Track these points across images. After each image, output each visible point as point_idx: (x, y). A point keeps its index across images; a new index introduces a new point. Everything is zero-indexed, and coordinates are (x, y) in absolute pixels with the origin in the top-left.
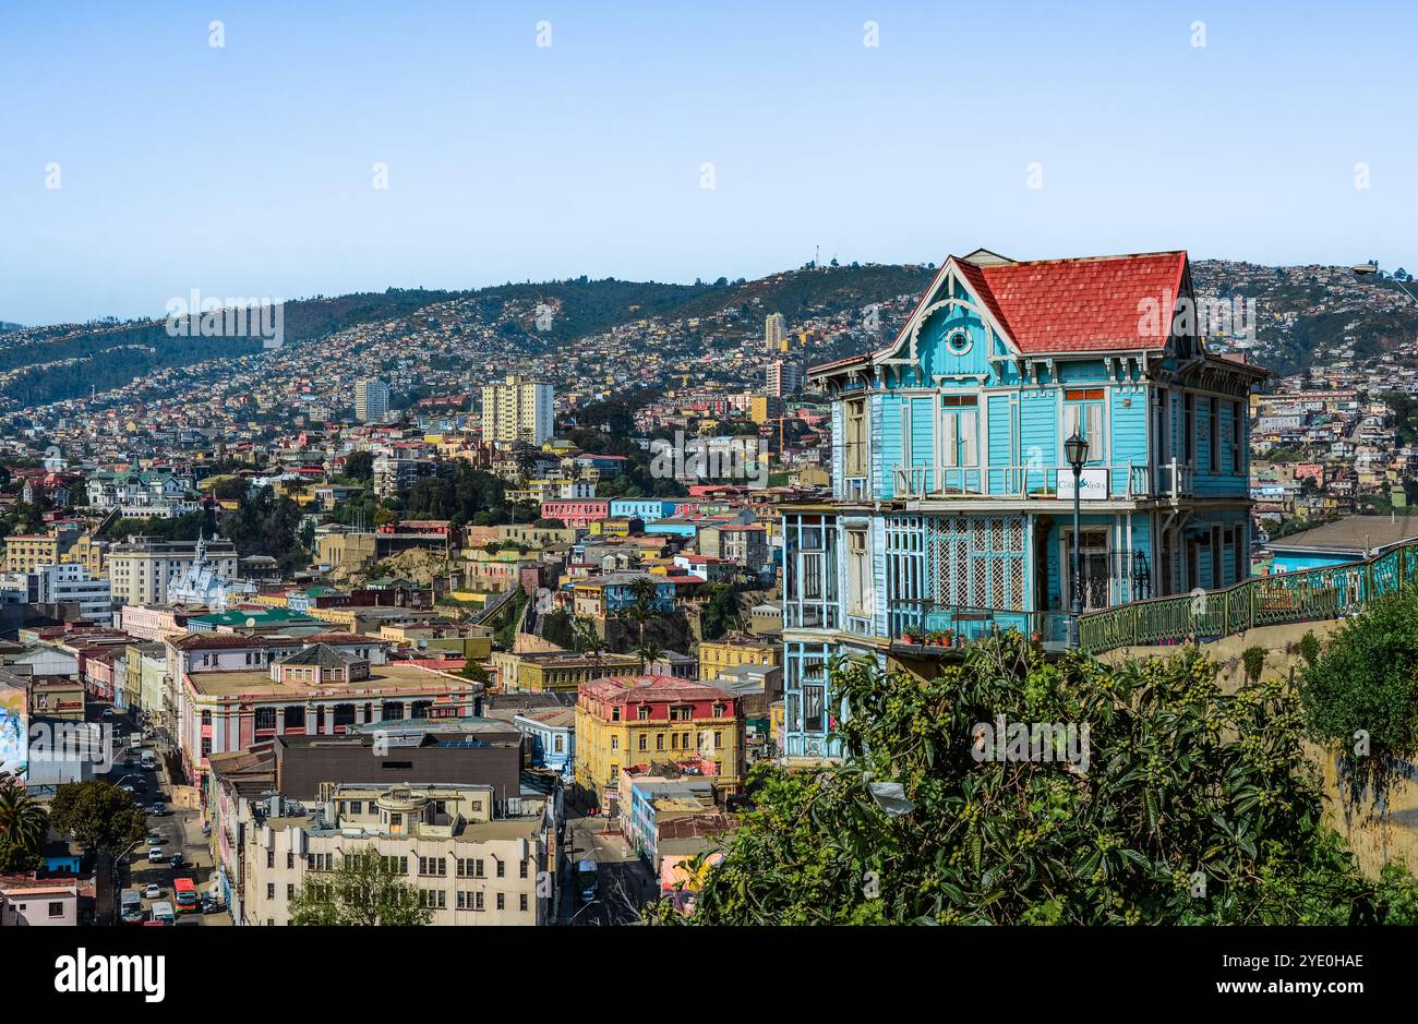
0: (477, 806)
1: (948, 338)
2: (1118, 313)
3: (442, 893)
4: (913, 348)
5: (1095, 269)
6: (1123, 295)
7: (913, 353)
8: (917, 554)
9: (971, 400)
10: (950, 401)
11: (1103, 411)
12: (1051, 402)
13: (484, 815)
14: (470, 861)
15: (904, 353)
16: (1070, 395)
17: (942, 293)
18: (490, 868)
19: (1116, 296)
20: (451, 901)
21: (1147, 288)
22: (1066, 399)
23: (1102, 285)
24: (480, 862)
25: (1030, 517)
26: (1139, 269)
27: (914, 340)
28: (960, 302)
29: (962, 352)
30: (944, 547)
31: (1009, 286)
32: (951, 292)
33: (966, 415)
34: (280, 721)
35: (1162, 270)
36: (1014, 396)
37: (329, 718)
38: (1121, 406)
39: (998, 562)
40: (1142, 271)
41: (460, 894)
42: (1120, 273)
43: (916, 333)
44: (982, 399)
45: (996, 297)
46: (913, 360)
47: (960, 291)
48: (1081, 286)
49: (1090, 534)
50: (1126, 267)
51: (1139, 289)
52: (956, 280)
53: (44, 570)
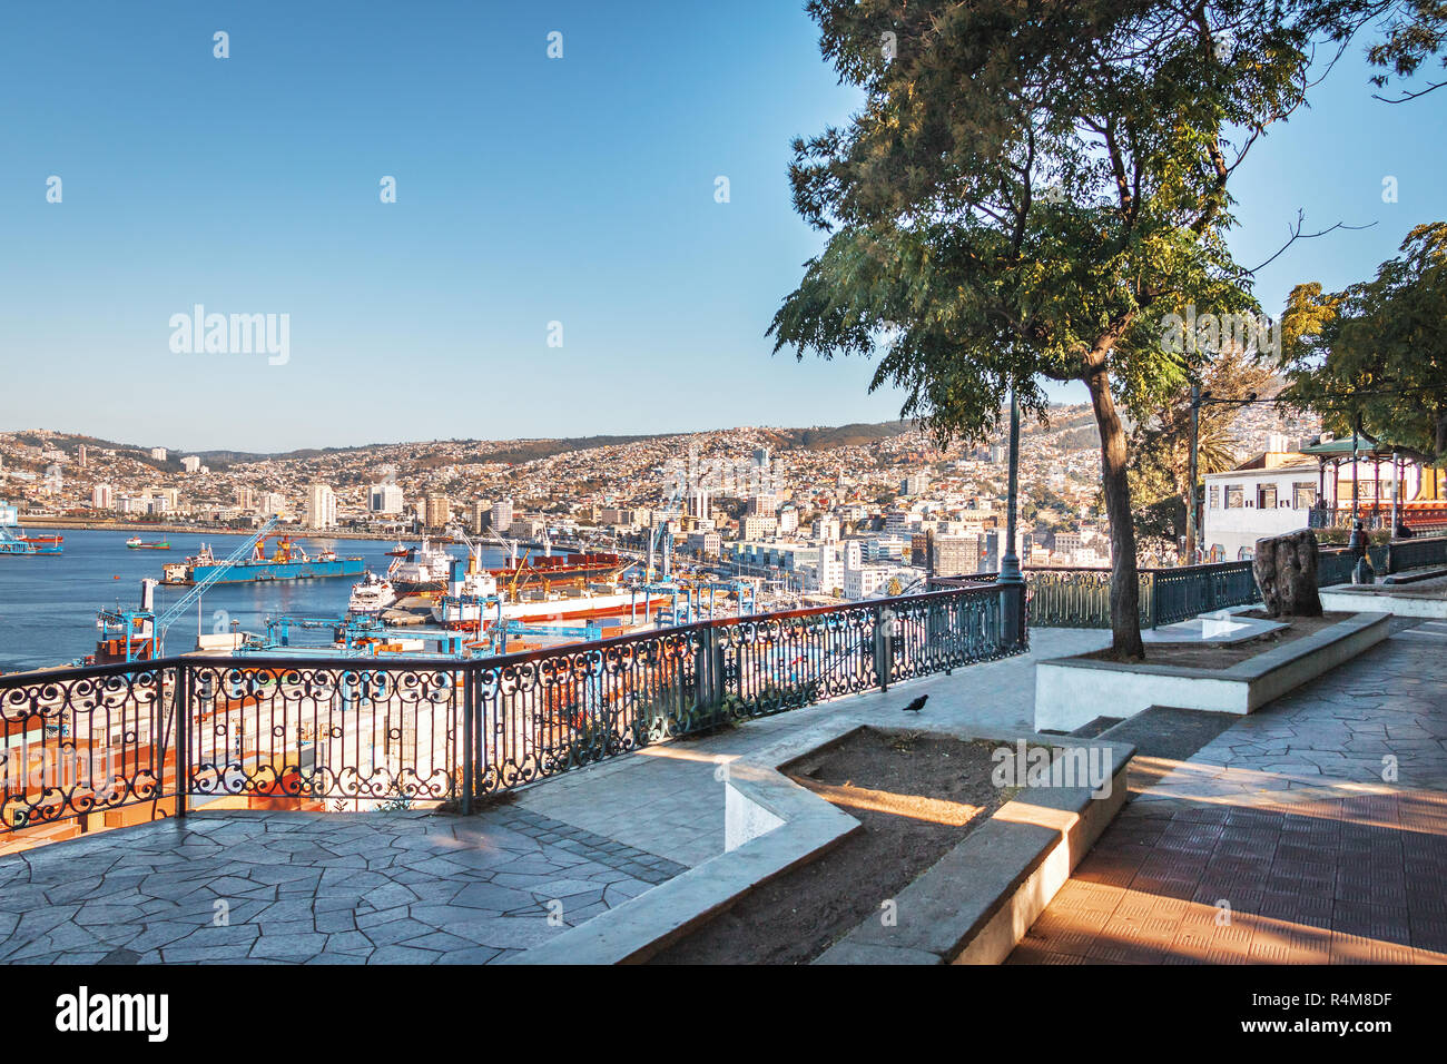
53: (1076, 552)
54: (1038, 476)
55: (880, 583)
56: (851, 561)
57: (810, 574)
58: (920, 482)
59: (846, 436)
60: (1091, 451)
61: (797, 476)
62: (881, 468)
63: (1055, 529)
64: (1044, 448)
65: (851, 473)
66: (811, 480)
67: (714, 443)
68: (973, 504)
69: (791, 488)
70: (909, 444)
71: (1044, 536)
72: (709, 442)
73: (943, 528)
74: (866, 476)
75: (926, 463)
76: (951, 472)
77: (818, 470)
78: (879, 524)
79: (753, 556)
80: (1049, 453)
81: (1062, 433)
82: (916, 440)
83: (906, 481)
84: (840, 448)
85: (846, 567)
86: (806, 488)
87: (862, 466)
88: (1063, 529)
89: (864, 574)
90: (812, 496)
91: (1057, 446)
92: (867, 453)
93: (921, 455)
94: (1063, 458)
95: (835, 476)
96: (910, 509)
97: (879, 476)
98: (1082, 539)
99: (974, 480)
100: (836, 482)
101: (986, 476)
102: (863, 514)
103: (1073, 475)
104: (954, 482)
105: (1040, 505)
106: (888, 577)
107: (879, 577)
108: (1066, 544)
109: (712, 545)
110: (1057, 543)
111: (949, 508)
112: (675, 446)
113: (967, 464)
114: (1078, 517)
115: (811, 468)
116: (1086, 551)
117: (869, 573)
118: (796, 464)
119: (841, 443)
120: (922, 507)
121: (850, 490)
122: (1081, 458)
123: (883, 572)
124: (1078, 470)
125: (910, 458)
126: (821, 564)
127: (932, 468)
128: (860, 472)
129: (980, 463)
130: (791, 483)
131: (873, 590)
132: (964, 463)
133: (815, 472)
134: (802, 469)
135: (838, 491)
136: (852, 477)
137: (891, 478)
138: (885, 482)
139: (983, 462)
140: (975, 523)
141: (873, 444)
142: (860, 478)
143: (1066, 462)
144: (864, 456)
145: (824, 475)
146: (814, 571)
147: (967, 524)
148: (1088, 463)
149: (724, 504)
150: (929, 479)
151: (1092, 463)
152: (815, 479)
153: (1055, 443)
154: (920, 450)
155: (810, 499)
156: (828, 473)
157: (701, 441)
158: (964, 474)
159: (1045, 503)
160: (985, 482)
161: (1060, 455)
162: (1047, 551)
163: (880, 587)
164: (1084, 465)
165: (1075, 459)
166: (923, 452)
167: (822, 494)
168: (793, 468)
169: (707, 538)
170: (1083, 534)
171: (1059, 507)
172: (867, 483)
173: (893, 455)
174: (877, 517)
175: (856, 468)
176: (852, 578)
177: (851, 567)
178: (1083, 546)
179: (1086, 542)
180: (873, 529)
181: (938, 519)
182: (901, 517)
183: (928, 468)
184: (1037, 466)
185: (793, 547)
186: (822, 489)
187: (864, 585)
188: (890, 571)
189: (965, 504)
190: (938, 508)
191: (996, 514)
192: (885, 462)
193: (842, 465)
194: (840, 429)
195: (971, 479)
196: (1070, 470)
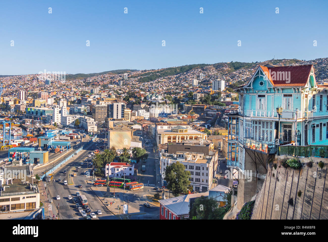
0: (200, 157)
1: (259, 83)
2: (296, 78)
3: (193, 172)
4: (252, 85)
5: (292, 68)
6: (297, 74)
7: (252, 86)
8: (251, 128)
9: (264, 96)
10: (259, 96)
11: (292, 99)
12: (281, 97)
13: (202, 158)
14: (198, 167)
15: (250, 86)
16: (285, 96)
17: (258, 74)
18: (201, 168)
19: (296, 74)
20: (195, 174)
21: (303, 73)
22: (284, 96)
23: (293, 72)
24: (200, 167)
25: (274, 122)
26: (302, 68)
27: (252, 83)
29: (262, 86)
30: (256, 127)
32: (260, 73)
33: (263, 99)
34: (172, 138)
35: (306, 69)
36: (273, 96)
37: (180, 138)
39: (267, 131)
40: (302, 69)
41: (196, 172)
42: (297, 69)
43: (252, 82)
44: (266, 96)
46: (252, 87)
47: (262, 73)
49: (288, 125)
50: (299, 68)
51: (301, 73)
52: (261, 71)
53: (139, 111)
54: (132, 89)
55: (73, 121)
56: (63, 113)
57: (50, 118)
58: (97, 90)
59: (77, 77)
60: (147, 83)
61: (59, 88)
62: (86, 86)
63: (134, 103)
64: (134, 82)
65: (76, 87)
66: (64, 89)
67: (34, 78)
68: (110, 96)
69: (57, 91)
70: (95, 79)
71: (130, 106)
72: (32, 77)
73: (98, 103)
74: (81, 88)
75: (100, 85)
76: (107, 88)
77: (66, 86)
78: (79, 102)
79: (33, 112)
80: (135, 83)
81: (139, 78)
82: (97, 79)
83: (92, 90)
84: (74, 80)
85: (62, 115)
86: (61, 91)
87: (80, 85)
88: (136, 104)
89: (67, 118)
90: (62, 94)
91: (137, 81)
92: (82, 82)
93: (98, 83)
94: (139, 85)
95: (71, 88)
96: (89, 97)
97: (85, 88)
98: (141, 107)
99: (113, 90)
100: (71, 90)
101: (117, 89)
102: (75, 99)
103: (142, 90)
104: (107, 90)
105: (130, 97)
106: (77, 118)
107: (73, 119)
108: (137, 108)
109: (23, 109)
110: (134, 108)
111: (102, 97)
112: (21, 78)
113: (112, 85)
114: (141, 100)
115: (64, 85)
116: (142, 110)
117: (69, 117)
118: (59, 84)
119: (75, 79)
120: (94, 97)
121: (75, 92)
122: (144, 85)
123: (75, 117)
124: (143, 88)
125: (95, 84)
126: (54, 115)
127: (101, 87)
128: (79, 87)
129: (115, 85)
130: (57, 90)
131: (71, 123)
132: (111, 85)
133: (65, 87)
134: (61, 86)
135: (71, 92)
136: (76, 89)
137: (88, 89)
138: (86, 90)
139: (116, 85)
140: (108, 101)
141: (84, 79)
142: (79, 89)
143: (140, 86)
144: (81, 83)
145: (68, 88)
146: (52, 117)
147: (106, 101)
148: (146, 86)
149: (34, 96)
150: (99, 89)
151: (147, 86)
152: (65, 89)
153: (137, 80)
154: (98, 81)
155: (62, 95)
156: (69, 87)
157: (30, 77)
158: (110, 88)
159: (132, 96)
160: (116, 91)
161: (138, 84)
162: (130, 110)
163: (73, 122)
164: (145, 87)
165: (142, 85)
166: (99, 82)
167: (66, 93)
168: (58, 85)
169: (21, 107)
170: (142, 105)
171: (135, 97)
172: (81, 90)
173: (90, 83)
174: (79, 99)
175: (77, 86)
176: (64, 119)
177: (63, 115)
178: (142, 109)
179: (143, 107)
180: (77, 103)
181: (97, 100)
182: (86, 99)
183: (100, 86)
184: (132, 87)
185: (46, 109)
186: (66, 92)
187: (68, 121)
188: (77, 117)
189: (107, 96)
190: (99, 97)
191: (117, 99)
192: (87, 84)
193: (74, 85)
194: (75, 75)
195: (112, 90)
196: (141, 88)
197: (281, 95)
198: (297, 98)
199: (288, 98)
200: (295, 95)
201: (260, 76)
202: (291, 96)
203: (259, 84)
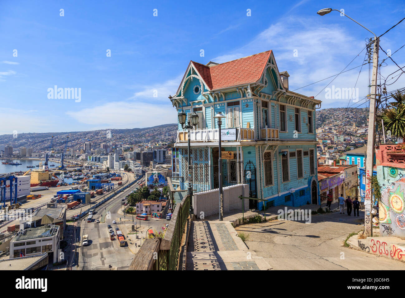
1: (194, 89)
4: (182, 93)
5: (242, 61)
7: (182, 95)
9: (201, 109)
10: (195, 110)
11: (239, 109)
12: (223, 108)
15: (180, 95)
16: (229, 104)
17: (190, 74)
23: (242, 66)
25: (209, 148)
27: (182, 90)
28: (194, 76)
29: (198, 93)
31: (216, 71)
32: (192, 73)
33: (199, 114)
36: (212, 107)
38: (245, 106)
40: (256, 59)
42: (249, 61)
43: (183, 88)
44: (204, 108)
45: (211, 75)
46: (182, 97)
47: (194, 73)
48: (236, 67)
50: (251, 59)
52: (193, 69)
197: (223, 104)
198: (247, 106)
199: (234, 108)
200: (244, 101)
201: (192, 78)
202: (237, 103)
203: (194, 91)
